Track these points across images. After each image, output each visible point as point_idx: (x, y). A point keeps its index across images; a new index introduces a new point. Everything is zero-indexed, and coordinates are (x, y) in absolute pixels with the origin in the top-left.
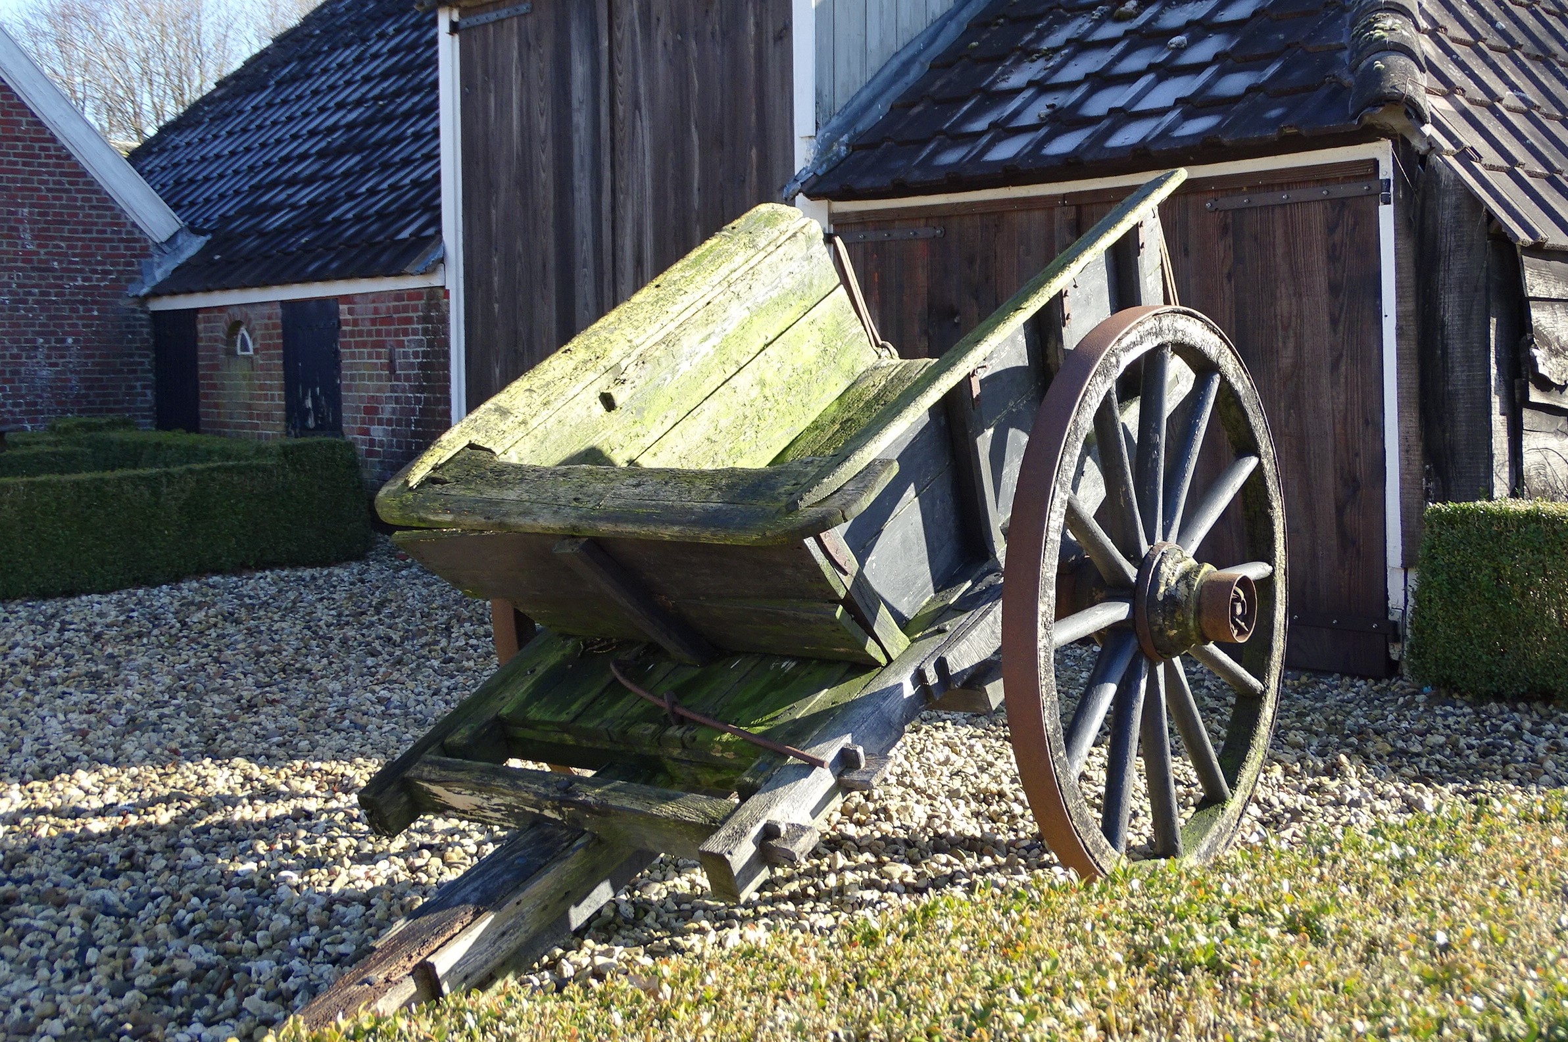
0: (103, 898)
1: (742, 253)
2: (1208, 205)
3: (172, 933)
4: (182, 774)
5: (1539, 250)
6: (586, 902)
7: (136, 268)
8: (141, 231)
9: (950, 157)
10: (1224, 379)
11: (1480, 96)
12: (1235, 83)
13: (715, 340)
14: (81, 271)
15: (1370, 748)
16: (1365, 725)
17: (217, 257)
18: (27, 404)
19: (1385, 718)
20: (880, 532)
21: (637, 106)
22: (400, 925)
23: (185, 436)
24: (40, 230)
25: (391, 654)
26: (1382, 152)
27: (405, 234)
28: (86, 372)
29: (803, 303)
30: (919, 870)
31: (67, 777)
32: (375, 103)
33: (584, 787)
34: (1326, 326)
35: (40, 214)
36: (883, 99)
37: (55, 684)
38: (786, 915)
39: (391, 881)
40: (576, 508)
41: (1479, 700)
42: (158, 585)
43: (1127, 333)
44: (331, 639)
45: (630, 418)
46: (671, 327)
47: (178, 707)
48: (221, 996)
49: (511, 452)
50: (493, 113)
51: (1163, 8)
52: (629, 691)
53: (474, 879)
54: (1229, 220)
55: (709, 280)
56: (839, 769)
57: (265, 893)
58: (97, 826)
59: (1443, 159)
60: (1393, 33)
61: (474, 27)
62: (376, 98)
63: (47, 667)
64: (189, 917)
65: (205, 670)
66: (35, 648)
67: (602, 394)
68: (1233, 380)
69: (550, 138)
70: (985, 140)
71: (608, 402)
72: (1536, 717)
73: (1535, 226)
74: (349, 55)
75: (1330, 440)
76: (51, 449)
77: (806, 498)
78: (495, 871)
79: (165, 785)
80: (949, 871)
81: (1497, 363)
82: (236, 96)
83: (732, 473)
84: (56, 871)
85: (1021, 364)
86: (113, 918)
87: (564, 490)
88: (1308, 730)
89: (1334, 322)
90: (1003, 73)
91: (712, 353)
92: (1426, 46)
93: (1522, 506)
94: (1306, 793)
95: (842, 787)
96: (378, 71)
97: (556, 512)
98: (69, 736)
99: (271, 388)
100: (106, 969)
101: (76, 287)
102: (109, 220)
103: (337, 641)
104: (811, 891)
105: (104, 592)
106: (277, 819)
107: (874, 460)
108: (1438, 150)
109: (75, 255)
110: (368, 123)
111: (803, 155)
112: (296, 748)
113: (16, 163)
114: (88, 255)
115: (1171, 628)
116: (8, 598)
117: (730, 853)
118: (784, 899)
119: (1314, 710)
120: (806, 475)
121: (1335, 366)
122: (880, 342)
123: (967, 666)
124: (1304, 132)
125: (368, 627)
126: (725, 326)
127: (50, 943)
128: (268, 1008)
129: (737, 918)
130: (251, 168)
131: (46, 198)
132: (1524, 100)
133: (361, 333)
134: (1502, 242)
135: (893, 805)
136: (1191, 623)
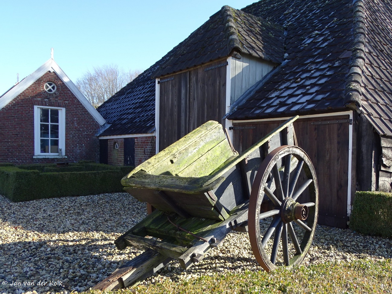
0: (67, 259)
1: (204, 131)
2: (312, 124)
3: (78, 267)
4: (89, 234)
5: (385, 136)
6: (157, 267)
7: (97, 130)
8: (98, 123)
9: (258, 112)
10: (305, 162)
11: (375, 101)
12: (320, 97)
13: (197, 149)
14: (86, 131)
15: (338, 244)
16: (339, 239)
17: (112, 129)
18: (75, 157)
19: (343, 238)
20: (224, 192)
21: (194, 99)
22: (117, 270)
23: (104, 165)
24: (78, 122)
25: (137, 211)
26: (350, 113)
27: (148, 125)
28: (86, 151)
29: (217, 142)
30: (233, 264)
31: (67, 233)
32: (145, 98)
33: (158, 243)
34: (337, 151)
35: (78, 119)
36: (245, 99)
37: (71, 214)
38: (203, 272)
39: (124, 259)
40: (159, 184)
41: (365, 235)
42: (95, 195)
43: (281, 151)
44: (126, 207)
45: (177, 165)
46: (187, 146)
47: (93, 220)
48: (85, 281)
49: (150, 172)
50: (166, 100)
51: (306, 80)
52: (171, 223)
53: (134, 261)
54: (316, 127)
55: (196, 136)
56: (211, 243)
57: (99, 260)
58: (71, 244)
59: (364, 115)
60: (355, 87)
61: (163, 82)
62: (145, 97)
63: (70, 210)
64: (83, 264)
65: (100, 213)
66: (69, 206)
67: (171, 160)
68: (307, 162)
69: (177, 106)
70: (265, 108)
71: (172, 162)
72: (377, 240)
73: (384, 131)
74: (141, 88)
75: (336, 176)
76: (77, 166)
77: (204, 184)
78: (138, 259)
79: (86, 236)
80: (239, 265)
81: (374, 161)
82: (119, 96)
83: (191, 178)
84: (60, 252)
85: (258, 157)
86: (68, 263)
87: (157, 180)
88: (326, 239)
89: (338, 150)
90: (271, 94)
91: (196, 152)
92: (363, 90)
93: (377, 193)
94: (322, 253)
95: (211, 246)
96: (146, 91)
97: (155, 185)
98: (70, 225)
99: (121, 155)
100: (63, 274)
101: (85, 134)
102: (92, 121)
103: (127, 208)
104: (209, 267)
105: (85, 196)
106: (105, 245)
107: (220, 177)
108: (363, 113)
109: (85, 128)
110: (143, 102)
111: (228, 110)
112: (113, 230)
113: (74, 109)
114: (87, 128)
115: (289, 216)
116: (66, 196)
117: (184, 259)
118: (203, 269)
119: (328, 235)
120: (206, 179)
121: (338, 160)
122: (235, 151)
123: (241, 222)
124: (333, 108)
125: (134, 205)
126: (199, 146)
127: (55, 267)
128: (92, 284)
129: (192, 272)
130: (120, 111)
131: (80, 116)
132: (385, 103)
133: (139, 145)
134: (376, 134)
135: (231, 250)
136: (293, 215)
